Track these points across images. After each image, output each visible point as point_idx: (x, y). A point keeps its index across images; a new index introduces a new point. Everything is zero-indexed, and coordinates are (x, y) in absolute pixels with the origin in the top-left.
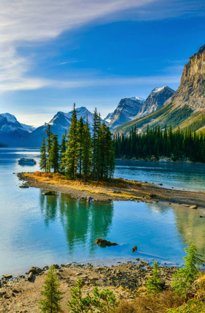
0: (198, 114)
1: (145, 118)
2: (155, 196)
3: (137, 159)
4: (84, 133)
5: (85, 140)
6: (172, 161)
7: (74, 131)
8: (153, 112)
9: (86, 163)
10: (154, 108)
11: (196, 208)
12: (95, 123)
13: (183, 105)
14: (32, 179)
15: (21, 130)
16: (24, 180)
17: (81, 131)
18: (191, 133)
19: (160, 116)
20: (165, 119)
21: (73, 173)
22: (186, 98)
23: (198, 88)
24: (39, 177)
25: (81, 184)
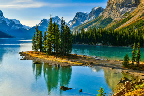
0: (115, 21)
1: (89, 23)
2: (93, 63)
3: (85, 44)
4: (56, 30)
5: (56, 34)
6: (102, 45)
7: (50, 29)
8: (93, 20)
9: (57, 47)
10: (93, 17)
11: (112, 69)
12: (62, 25)
13: (108, 16)
14: (28, 55)
15: (22, 28)
16: (23, 56)
17: (54, 29)
18: (112, 30)
19: (97, 22)
20: (99, 23)
21: (50, 52)
22: (109, 13)
23: (115, 8)
24: (32, 54)
25: (54, 57)
